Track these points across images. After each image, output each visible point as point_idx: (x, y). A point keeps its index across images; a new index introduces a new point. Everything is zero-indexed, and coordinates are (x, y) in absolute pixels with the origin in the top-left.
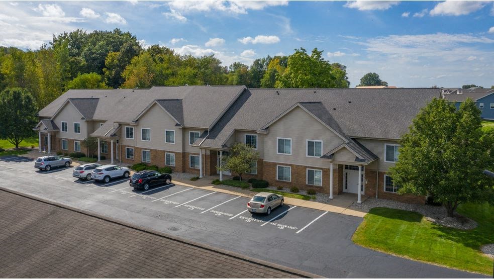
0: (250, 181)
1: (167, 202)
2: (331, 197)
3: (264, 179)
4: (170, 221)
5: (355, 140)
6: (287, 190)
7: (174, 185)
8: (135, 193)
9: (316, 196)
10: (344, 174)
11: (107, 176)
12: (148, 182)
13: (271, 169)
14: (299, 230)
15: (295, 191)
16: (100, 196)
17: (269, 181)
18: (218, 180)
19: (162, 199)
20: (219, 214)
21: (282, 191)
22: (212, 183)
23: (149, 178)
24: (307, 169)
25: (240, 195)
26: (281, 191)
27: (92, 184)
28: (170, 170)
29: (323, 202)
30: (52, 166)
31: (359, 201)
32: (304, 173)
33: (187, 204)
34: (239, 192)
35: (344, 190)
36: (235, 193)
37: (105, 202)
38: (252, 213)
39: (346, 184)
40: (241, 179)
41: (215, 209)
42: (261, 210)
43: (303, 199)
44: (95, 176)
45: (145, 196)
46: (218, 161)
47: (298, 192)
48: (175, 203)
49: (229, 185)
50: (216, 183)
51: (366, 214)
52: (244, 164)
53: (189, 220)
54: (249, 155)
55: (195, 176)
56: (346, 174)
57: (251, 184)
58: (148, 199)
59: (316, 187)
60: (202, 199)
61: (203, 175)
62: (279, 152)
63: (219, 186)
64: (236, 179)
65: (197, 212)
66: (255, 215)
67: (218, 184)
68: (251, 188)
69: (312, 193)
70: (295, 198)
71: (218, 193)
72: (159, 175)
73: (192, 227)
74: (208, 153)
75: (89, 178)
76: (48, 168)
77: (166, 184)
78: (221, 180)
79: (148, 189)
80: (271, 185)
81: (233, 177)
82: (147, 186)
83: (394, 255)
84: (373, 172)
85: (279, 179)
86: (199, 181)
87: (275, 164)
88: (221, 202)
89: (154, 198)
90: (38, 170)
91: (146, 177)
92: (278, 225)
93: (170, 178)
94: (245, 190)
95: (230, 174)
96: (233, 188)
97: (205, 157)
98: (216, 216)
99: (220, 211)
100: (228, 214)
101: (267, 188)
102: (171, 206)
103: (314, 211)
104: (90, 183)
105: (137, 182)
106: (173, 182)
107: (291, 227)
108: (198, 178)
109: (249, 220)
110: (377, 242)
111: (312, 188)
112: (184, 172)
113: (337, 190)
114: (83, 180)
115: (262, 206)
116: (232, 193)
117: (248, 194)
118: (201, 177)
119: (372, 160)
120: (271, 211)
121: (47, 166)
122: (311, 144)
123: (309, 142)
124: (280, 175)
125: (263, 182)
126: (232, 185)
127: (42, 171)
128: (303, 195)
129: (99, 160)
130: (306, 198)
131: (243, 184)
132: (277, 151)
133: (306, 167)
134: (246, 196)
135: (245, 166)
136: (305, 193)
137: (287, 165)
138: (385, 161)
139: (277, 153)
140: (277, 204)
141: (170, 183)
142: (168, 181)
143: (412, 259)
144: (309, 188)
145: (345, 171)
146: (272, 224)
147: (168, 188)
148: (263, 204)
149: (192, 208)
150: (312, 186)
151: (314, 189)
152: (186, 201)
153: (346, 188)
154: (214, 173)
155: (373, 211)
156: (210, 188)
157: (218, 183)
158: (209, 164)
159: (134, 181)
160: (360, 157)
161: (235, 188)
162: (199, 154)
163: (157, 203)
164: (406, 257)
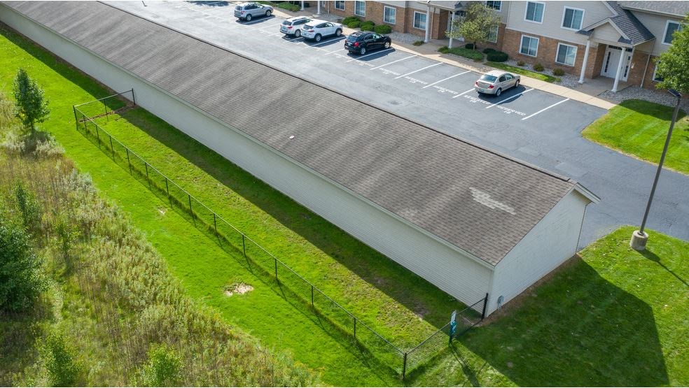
0: (486, 51)
1: (387, 72)
2: (581, 81)
3: (504, 50)
4: (390, 94)
5: (628, 12)
6: (530, 67)
7: (394, 50)
8: (351, 58)
9: (562, 78)
10: (607, 53)
11: (318, 34)
12: (365, 46)
13: (514, 39)
14: (526, 116)
15: (539, 68)
16: (314, 59)
17: (509, 53)
18: (446, 48)
19: (380, 67)
20: (442, 90)
21: (523, 68)
22: (439, 51)
23: (366, 41)
24: (559, 44)
25: (470, 68)
26: (521, 67)
27: (302, 43)
28: (389, 30)
29: (568, 87)
30: (253, 15)
31: (614, 90)
32: (553, 48)
33: (408, 76)
34: (470, 66)
35: (603, 73)
36: (465, 67)
37: (320, 66)
38: (479, 92)
39: (607, 66)
40: (476, 48)
41: (439, 85)
42: (490, 91)
43: (545, 80)
44: (305, 34)
45: (363, 63)
46: (449, 24)
47: (542, 70)
48: (395, 73)
49: (459, 55)
50: (444, 51)
51: (614, 105)
52: (479, 32)
53: (410, 95)
54: (488, 20)
55: (419, 39)
56: (610, 53)
57: (486, 55)
58: (365, 66)
59: (566, 66)
60: (426, 71)
61: (429, 38)
62: (527, 18)
63: (447, 55)
64: (469, 46)
65: (419, 87)
66: (483, 95)
67: (446, 53)
68: (486, 61)
69: (559, 73)
70: (535, 78)
71: (445, 64)
72: (378, 37)
73: (413, 103)
74: (438, 11)
75: (297, 35)
76: (249, 18)
77: (384, 48)
78: (450, 47)
79: (365, 54)
80: (512, 59)
81: (466, 43)
82: (363, 51)
83: (621, 152)
84: (645, 55)
85: (522, 52)
86: (423, 46)
87: (520, 33)
88: (446, 77)
89: (372, 66)
90: (238, 19)
91: (363, 40)
92: (505, 109)
93: (389, 41)
94: (477, 64)
95: (463, 40)
96: (463, 59)
97: (433, 15)
98: (439, 93)
99: (444, 87)
100: (452, 92)
101: (505, 63)
102: (391, 77)
103: (552, 97)
104: (300, 41)
105: (353, 45)
106: (393, 45)
107: (519, 113)
108: (422, 43)
109: (476, 100)
110: (609, 137)
111: (560, 68)
112: (406, 31)
113: (591, 73)
114: (291, 37)
115: (491, 87)
116: (461, 65)
117: (480, 68)
118: (426, 41)
119: (643, 41)
120: (502, 93)
121: (248, 15)
122: (569, 13)
123: (567, 10)
124: (524, 47)
125: (501, 55)
126: (462, 55)
127: (243, 20)
128: (547, 76)
129: (303, 8)
130: (550, 80)
131: (476, 56)
132: (525, 17)
133: (557, 41)
134: (478, 71)
135: (481, 34)
136: (550, 73)
137: (534, 35)
138: (663, 42)
139: (525, 19)
140: (511, 85)
141: (389, 48)
142: (387, 45)
143: (637, 158)
144: (557, 68)
145: (608, 50)
146: (499, 107)
147: (386, 53)
148: (492, 84)
149: (414, 80)
150: (561, 65)
151: (563, 69)
152: (408, 71)
153: (606, 71)
154: (442, 37)
155: (626, 104)
156: (436, 57)
157: (446, 51)
158: (438, 25)
159: (350, 44)
160: (626, 37)
161: (466, 60)
162: (426, 12)
163: (376, 72)
164: (633, 155)
